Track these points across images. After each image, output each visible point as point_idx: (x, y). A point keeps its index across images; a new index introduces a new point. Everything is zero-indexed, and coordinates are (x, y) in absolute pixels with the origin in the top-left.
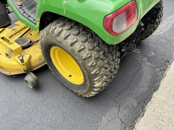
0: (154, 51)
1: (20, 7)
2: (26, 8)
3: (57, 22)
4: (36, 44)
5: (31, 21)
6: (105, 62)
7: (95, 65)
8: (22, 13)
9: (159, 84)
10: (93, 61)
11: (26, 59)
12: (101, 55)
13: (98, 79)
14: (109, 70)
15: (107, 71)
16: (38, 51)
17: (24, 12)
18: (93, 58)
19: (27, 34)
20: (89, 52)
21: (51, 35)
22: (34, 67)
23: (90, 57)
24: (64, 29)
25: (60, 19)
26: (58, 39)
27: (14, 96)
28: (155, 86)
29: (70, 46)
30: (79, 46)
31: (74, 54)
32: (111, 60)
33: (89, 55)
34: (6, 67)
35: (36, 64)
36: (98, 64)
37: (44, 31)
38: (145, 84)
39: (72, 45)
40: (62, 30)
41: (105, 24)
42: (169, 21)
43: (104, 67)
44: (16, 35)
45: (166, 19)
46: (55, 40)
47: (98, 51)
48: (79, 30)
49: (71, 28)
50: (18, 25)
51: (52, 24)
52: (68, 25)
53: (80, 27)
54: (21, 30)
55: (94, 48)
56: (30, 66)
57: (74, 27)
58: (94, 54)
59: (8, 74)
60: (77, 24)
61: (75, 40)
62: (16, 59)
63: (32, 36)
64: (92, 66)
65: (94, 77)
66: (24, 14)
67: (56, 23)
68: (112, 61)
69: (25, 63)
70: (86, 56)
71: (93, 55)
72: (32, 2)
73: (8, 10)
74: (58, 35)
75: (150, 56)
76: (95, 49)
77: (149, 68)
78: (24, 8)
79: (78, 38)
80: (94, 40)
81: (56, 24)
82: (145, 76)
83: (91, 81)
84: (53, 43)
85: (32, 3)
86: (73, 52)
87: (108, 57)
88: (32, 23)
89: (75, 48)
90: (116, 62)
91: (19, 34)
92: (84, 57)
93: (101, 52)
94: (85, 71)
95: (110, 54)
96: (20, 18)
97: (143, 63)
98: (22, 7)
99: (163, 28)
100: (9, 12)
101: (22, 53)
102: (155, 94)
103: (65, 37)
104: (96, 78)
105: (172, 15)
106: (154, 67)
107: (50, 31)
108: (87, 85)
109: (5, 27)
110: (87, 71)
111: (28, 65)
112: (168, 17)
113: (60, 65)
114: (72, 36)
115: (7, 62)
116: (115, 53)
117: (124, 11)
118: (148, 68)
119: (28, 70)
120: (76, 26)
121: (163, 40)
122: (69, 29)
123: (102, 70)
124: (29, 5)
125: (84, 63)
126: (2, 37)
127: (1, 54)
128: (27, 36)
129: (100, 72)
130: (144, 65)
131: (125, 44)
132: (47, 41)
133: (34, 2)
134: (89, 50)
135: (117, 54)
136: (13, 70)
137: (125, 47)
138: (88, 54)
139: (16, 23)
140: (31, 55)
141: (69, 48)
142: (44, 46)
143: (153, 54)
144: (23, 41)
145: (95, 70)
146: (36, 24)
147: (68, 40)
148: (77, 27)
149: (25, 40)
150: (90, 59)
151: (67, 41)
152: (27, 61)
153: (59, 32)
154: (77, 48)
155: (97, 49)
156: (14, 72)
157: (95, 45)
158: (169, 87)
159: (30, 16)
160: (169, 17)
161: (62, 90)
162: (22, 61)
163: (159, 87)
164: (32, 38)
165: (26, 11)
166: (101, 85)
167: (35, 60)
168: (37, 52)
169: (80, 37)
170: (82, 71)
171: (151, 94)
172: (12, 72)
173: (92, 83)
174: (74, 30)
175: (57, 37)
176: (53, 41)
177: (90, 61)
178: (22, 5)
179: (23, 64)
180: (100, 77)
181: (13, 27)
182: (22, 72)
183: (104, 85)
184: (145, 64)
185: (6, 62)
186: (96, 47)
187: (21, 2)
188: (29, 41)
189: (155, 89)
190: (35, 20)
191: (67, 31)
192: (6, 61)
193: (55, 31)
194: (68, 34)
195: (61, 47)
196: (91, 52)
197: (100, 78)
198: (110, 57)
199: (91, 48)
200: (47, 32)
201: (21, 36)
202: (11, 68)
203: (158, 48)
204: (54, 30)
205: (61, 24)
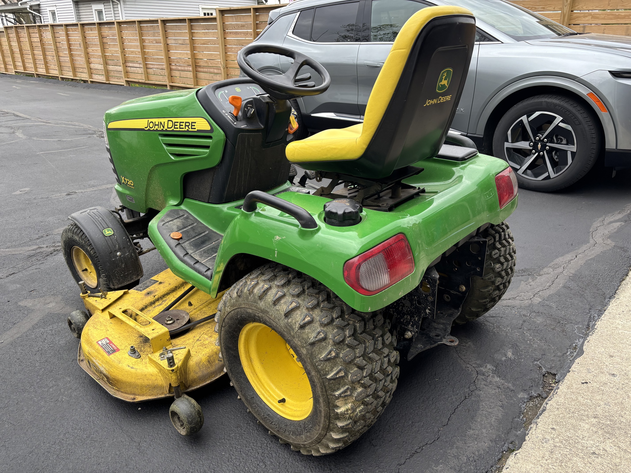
0: (515, 347)
1: (177, 242)
2: (191, 245)
3: (260, 272)
4: (203, 325)
5: (199, 272)
6: (359, 351)
7: (335, 357)
8: (182, 255)
9: (525, 435)
10: (330, 348)
11: (179, 359)
12: (348, 337)
13: (342, 393)
14: (369, 372)
15: (364, 374)
16: (207, 342)
17: (185, 253)
18: (331, 342)
19: (180, 304)
20: (322, 329)
21: (247, 298)
22: (194, 381)
23: (324, 339)
24: (274, 285)
25: (267, 266)
26: (262, 304)
27: (137, 458)
28: (512, 439)
29: (284, 317)
30: (301, 316)
31: (290, 334)
32: (372, 349)
33: (322, 335)
34: (128, 379)
35: (200, 374)
36: (341, 355)
37: (233, 292)
38: (484, 431)
39: (288, 314)
40: (270, 288)
41: (346, 273)
42: (561, 269)
43: (355, 364)
44: (153, 306)
45: (553, 263)
46: (253, 308)
47: (342, 328)
48: (303, 287)
49: (288, 283)
50: (161, 283)
51: (251, 277)
52: (282, 279)
53: (305, 280)
54: (168, 294)
55: (332, 321)
56: (186, 379)
57: (294, 280)
58: (332, 333)
59: (128, 398)
60: (299, 275)
61: (294, 304)
62: (155, 359)
63: (193, 307)
64: (327, 360)
65: (335, 386)
66: (186, 258)
67: (259, 275)
68: (373, 352)
69: (176, 366)
70: (316, 337)
71: (330, 336)
72: (204, 232)
73: (140, 247)
74: (261, 297)
75: (501, 360)
76: (334, 323)
77: (497, 391)
78: (186, 245)
79: (301, 302)
80: (332, 305)
81: (257, 277)
82: (484, 412)
83: (328, 399)
84: (250, 314)
85: (203, 234)
86: (290, 331)
87: (364, 342)
88: (203, 275)
89: (294, 321)
90: (385, 357)
91: (160, 305)
92: (312, 340)
93: (347, 331)
94: (313, 373)
95: (368, 336)
96: (174, 265)
97: (480, 377)
98: (181, 242)
99: (541, 288)
100: (141, 253)
101: (167, 347)
102: (511, 460)
103: (275, 299)
104: (338, 389)
105: (568, 252)
106: (512, 388)
107: (246, 290)
108: (320, 411)
109: (130, 287)
110: (318, 371)
111: (181, 373)
112: (557, 257)
113: (259, 374)
114: (288, 299)
115: (132, 368)
116: (382, 336)
117: (379, 253)
118: (493, 392)
119: (179, 386)
120: (296, 280)
121: (539, 320)
122: (283, 286)
123: (352, 371)
124: (197, 237)
125: (312, 354)
126: (123, 309)
127: (120, 348)
128: (181, 308)
129: (346, 374)
130: (483, 382)
131: (411, 320)
132: (236, 311)
133: (195, 224)
134: (323, 325)
135: (385, 338)
136: (143, 388)
137: (413, 326)
138: (319, 333)
139: (155, 278)
140: (189, 351)
141: (280, 321)
142: (228, 323)
143: (510, 354)
144: (172, 319)
145: (335, 368)
146: (210, 278)
147: (280, 305)
148: (300, 280)
149: (176, 316)
150: (324, 344)
151: (277, 307)
152: (180, 363)
153: (264, 291)
154: (298, 321)
155: (338, 323)
156: (143, 395)
157: (334, 316)
158: (551, 442)
159: (197, 262)
160: (561, 259)
161: (259, 445)
162: (171, 361)
163: (525, 440)
164: (192, 313)
165: (190, 252)
166: (353, 409)
167: (198, 364)
168: (203, 345)
169: (304, 300)
170: (308, 373)
171: (499, 459)
172: (139, 395)
173: (331, 405)
174: (294, 286)
175: (259, 302)
176: (250, 311)
177: (325, 348)
178: (181, 238)
179: (172, 370)
180: (347, 386)
181: (148, 287)
182: (162, 393)
183: (360, 411)
184: (486, 381)
185: (129, 368)
186: (336, 318)
187: (180, 232)
188: (187, 320)
189: (511, 446)
190: (209, 269)
191: (280, 290)
192: (131, 366)
193: (256, 291)
194: (280, 294)
195: (265, 323)
196: (325, 329)
197: (348, 389)
198: (370, 344)
199: (325, 320)
200: (239, 292)
201: (168, 309)
202: (139, 382)
203: (524, 340)
204: (254, 287)
205: (269, 277)
